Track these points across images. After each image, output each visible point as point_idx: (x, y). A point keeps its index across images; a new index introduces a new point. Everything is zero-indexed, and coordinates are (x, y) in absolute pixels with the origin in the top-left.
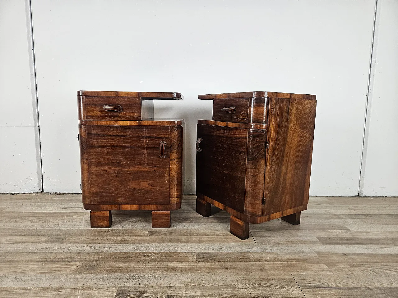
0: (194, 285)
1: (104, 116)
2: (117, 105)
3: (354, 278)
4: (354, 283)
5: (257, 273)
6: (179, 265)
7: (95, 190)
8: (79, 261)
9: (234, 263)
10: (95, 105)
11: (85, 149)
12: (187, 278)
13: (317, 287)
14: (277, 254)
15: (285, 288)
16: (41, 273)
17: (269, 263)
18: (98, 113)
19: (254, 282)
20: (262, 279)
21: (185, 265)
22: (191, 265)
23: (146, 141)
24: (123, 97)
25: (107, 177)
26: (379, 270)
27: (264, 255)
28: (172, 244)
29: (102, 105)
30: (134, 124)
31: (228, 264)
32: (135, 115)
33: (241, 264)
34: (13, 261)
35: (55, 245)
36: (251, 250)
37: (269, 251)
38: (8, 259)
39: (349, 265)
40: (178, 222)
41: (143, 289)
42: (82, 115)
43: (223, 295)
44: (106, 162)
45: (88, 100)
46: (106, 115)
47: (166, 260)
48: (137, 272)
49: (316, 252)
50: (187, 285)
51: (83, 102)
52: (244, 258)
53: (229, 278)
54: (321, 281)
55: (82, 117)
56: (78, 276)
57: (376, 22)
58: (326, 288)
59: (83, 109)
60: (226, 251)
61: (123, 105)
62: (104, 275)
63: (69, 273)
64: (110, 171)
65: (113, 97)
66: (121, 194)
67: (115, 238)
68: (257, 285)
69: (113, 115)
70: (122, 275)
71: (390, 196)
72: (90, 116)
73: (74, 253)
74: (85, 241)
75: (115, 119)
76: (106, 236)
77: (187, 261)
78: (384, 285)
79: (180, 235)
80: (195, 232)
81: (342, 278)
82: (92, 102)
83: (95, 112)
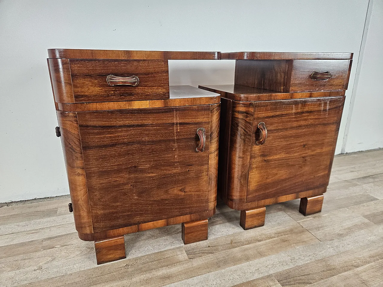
1: (108, 95)
2: (130, 75)
7: (100, 212)
10: (90, 76)
11: (77, 153)
18: (97, 90)
23: (177, 130)
24: (138, 61)
25: (118, 190)
29: (103, 76)
30: (158, 104)
32: (160, 90)
44: (116, 168)
45: (76, 67)
46: (112, 92)
51: (64, 72)
59: (66, 83)
61: (141, 74)
64: (122, 181)
65: (122, 60)
66: (141, 211)
69: (125, 92)
72: (82, 96)
75: (128, 98)
82: (84, 70)
83: (92, 89)
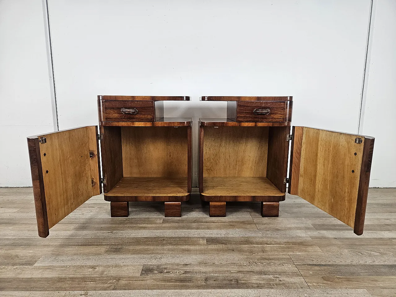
0: (206, 263)
1: (121, 119)
2: (133, 108)
3: (342, 257)
4: (342, 262)
5: (259, 254)
6: (192, 247)
8: (106, 245)
9: (239, 246)
10: (113, 108)
12: (199, 258)
13: (310, 265)
14: (277, 238)
15: (283, 265)
16: (75, 254)
17: (269, 245)
18: (116, 115)
19: (256, 261)
20: (264, 258)
21: (197, 247)
22: (202, 247)
24: (138, 101)
26: (365, 251)
27: (265, 239)
28: (184, 230)
29: (119, 108)
30: (149, 124)
31: (234, 246)
32: (149, 117)
33: (245, 247)
34: (50, 245)
35: (83, 231)
36: (253, 235)
37: (270, 235)
38: (45, 244)
39: (338, 247)
40: (188, 212)
41: (164, 267)
42: (102, 117)
43: (231, 271)
45: (107, 104)
46: (124, 117)
47: (181, 244)
48: (158, 253)
49: (311, 237)
50: (200, 264)
51: (102, 106)
52: (247, 241)
53: (236, 257)
54: (314, 260)
55: (102, 119)
56: (108, 257)
57: (371, 24)
58: (318, 265)
59: (103, 112)
60: (232, 236)
61: (139, 108)
62: (129, 256)
63: (100, 254)
65: (129, 101)
67: (134, 225)
68: (259, 263)
69: (130, 117)
70: (145, 256)
71: (382, 187)
72: (109, 118)
73: (101, 239)
74: (109, 228)
75: (132, 120)
76: (127, 224)
77: (199, 244)
78: (368, 263)
79: (191, 223)
80: (204, 220)
81: (332, 257)
82: (111, 106)
83: (114, 115)
